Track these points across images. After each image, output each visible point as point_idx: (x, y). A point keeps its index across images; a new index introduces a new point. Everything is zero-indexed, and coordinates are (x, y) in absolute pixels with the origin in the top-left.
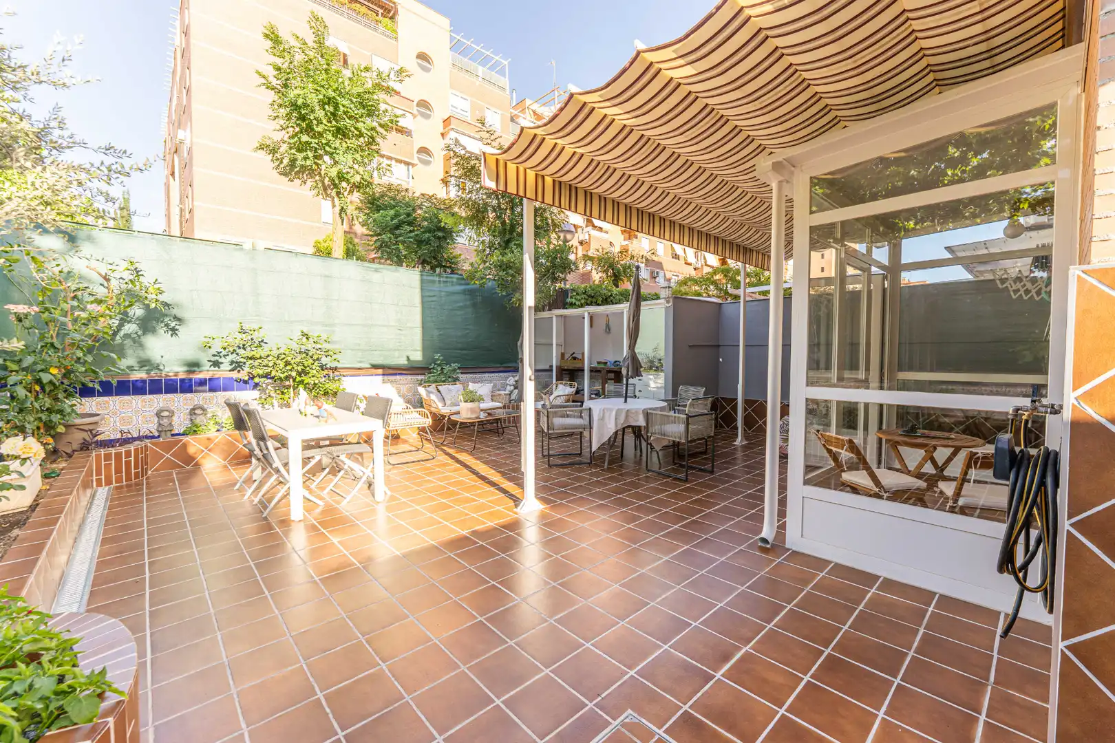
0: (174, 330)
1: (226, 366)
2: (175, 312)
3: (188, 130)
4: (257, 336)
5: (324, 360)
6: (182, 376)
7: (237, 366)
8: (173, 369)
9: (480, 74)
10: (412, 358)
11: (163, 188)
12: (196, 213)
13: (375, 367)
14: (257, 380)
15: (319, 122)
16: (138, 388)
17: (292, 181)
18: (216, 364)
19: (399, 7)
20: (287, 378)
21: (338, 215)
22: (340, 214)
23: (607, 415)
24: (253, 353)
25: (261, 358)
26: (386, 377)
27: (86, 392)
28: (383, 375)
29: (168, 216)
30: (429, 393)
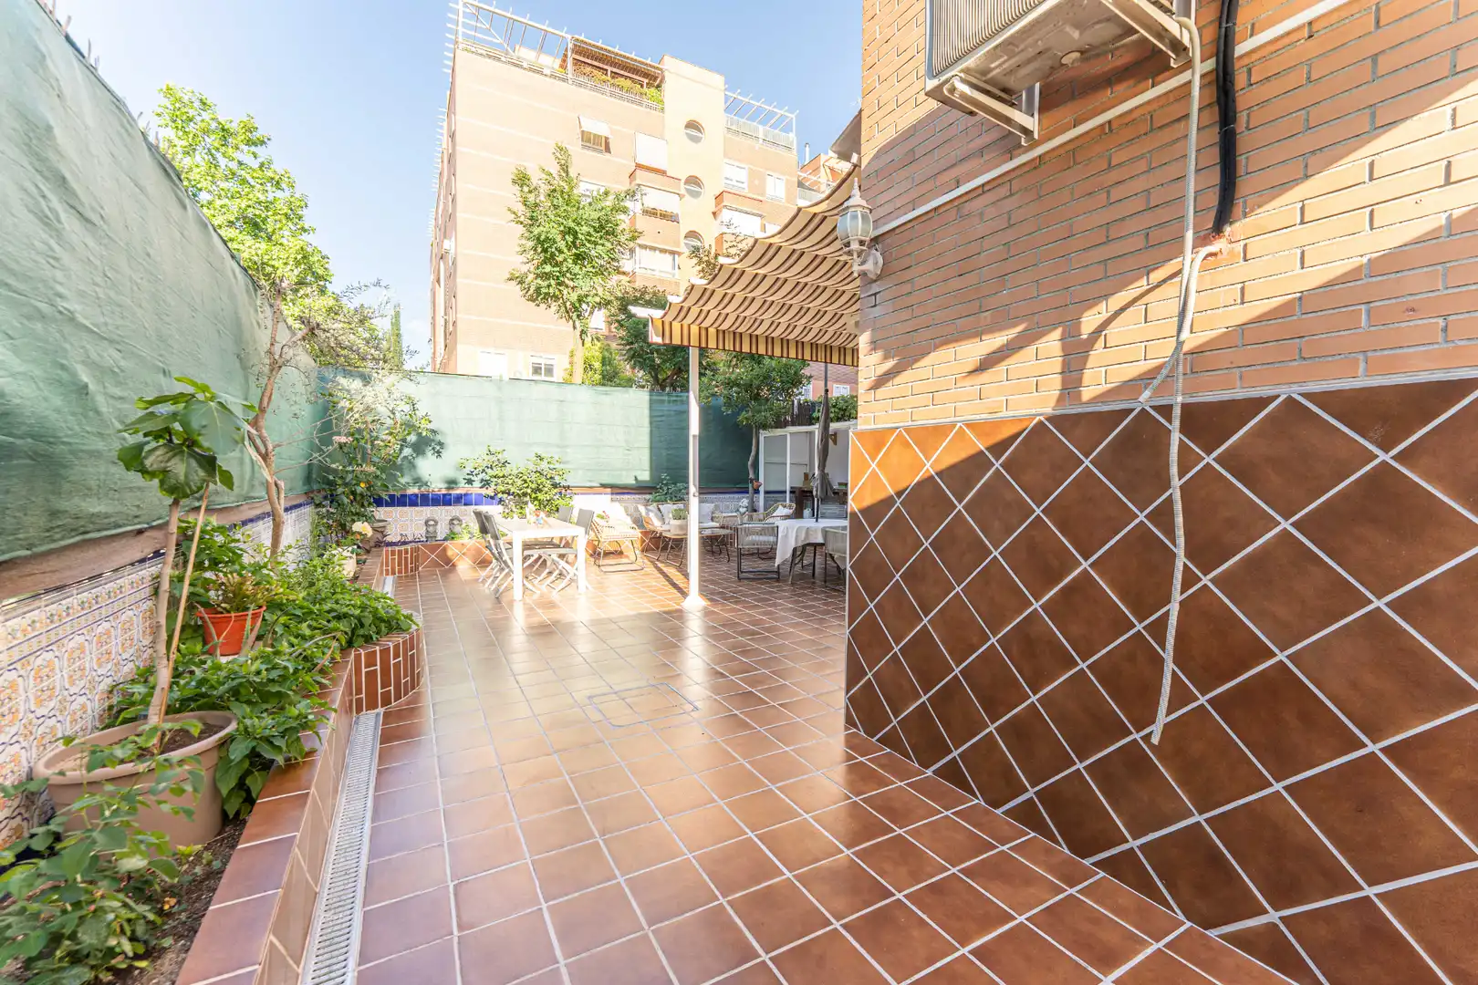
0: (438, 452)
1: (477, 484)
2: (438, 438)
3: (453, 239)
4: (502, 457)
5: (557, 479)
6: (444, 492)
7: (486, 483)
8: (437, 486)
9: (761, 136)
10: (639, 478)
11: (429, 294)
12: (459, 325)
13: (604, 486)
14: (500, 496)
15: (561, 252)
16: (413, 501)
17: (539, 306)
18: (470, 482)
19: (666, 74)
20: (525, 494)
21: (578, 336)
22: (581, 335)
23: (790, 531)
24: (497, 472)
25: (503, 476)
26: (614, 496)
27: (379, 502)
28: (612, 494)
29: (434, 325)
30: (648, 510)
